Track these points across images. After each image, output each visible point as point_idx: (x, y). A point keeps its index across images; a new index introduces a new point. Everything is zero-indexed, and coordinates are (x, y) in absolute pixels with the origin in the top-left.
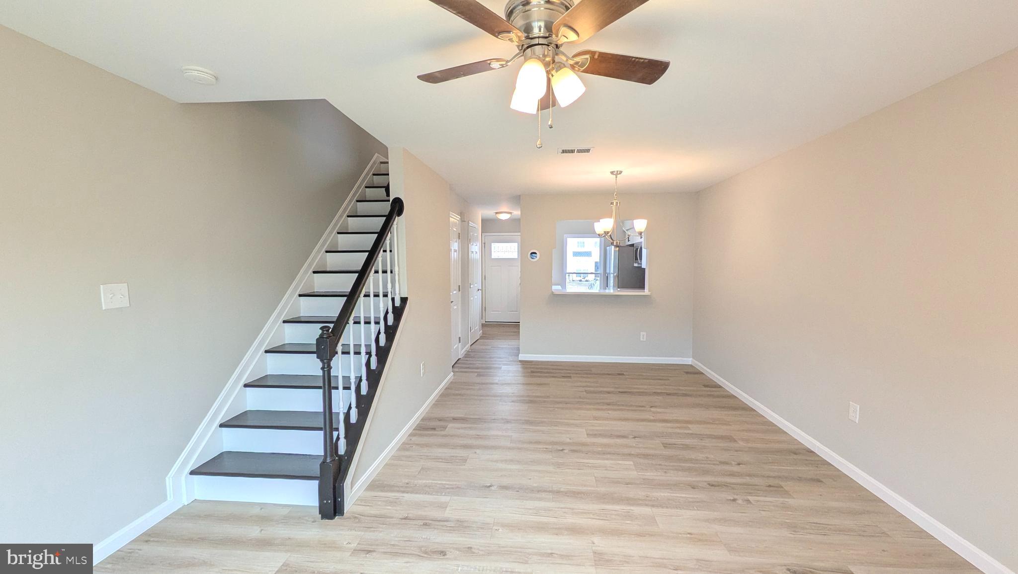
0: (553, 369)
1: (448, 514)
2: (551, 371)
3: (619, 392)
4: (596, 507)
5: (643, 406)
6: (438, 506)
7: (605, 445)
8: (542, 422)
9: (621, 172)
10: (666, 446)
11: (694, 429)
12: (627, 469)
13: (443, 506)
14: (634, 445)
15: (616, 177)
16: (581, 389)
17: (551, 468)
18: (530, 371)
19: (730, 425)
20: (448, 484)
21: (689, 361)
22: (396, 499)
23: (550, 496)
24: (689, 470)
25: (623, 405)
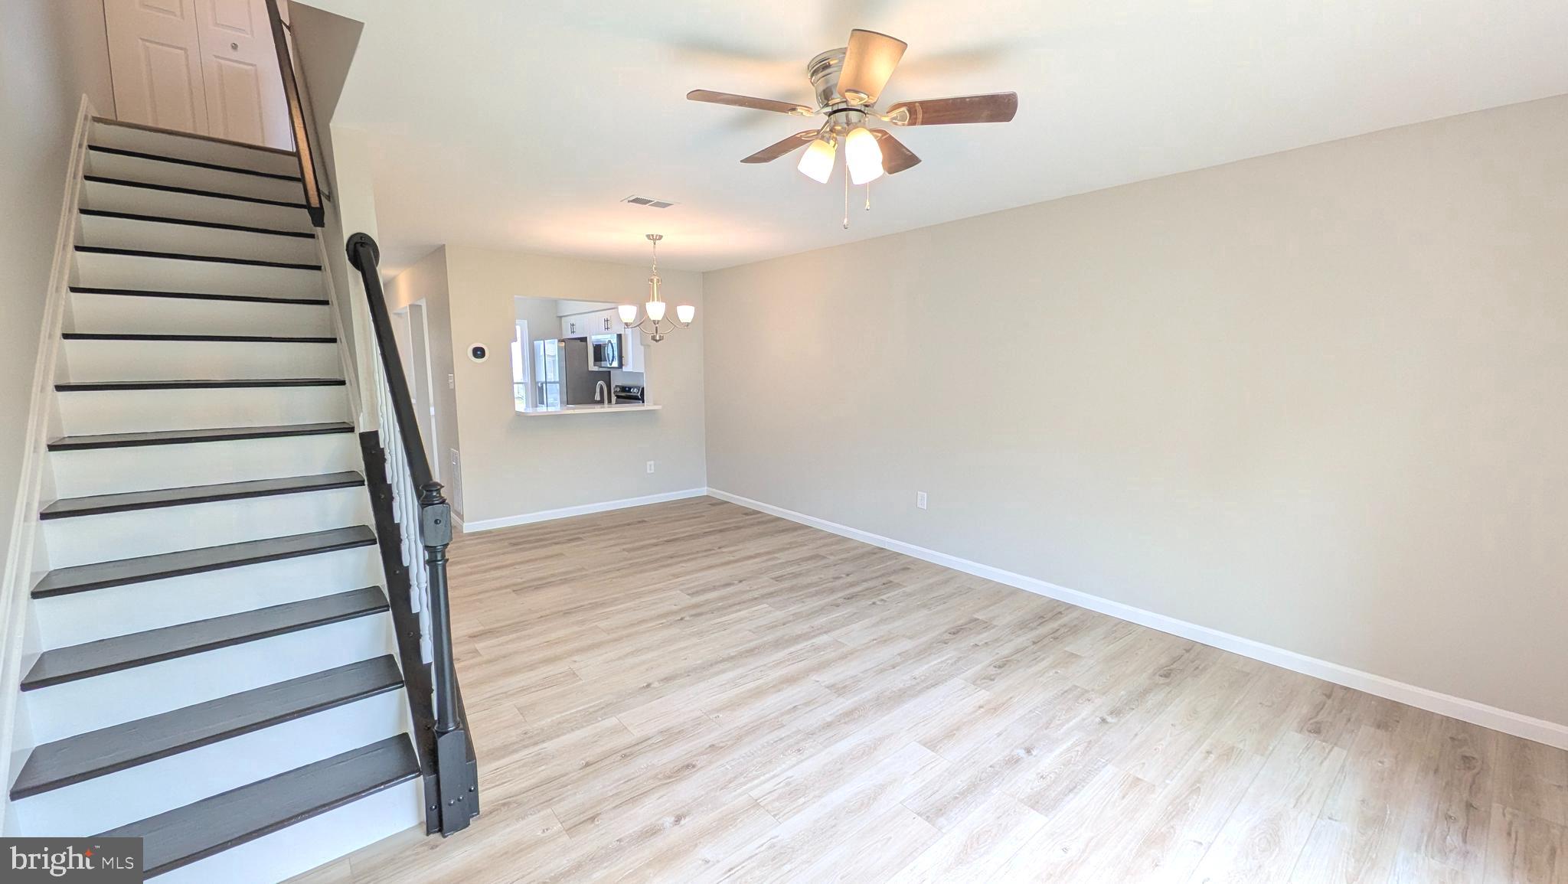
0: (542, 534)
1: (637, 734)
2: (541, 537)
3: (666, 541)
4: (781, 654)
5: (710, 550)
6: (611, 733)
7: (722, 598)
8: (616, 599)
9: (661, 237)
10: (777, 579)
11: (783, 557)
12: (766, 613)
13: (622, 729)
14: (748, 588)
15: (655, 244)
16: (617, 549)
17: (695, 640)
18: (506, 544)
19: (806, 545)
20: (591, 707)
21: (703, 491)
22: (536, 755)
23: (728, 665)
24: (816, 594)
25: (688, 554)
